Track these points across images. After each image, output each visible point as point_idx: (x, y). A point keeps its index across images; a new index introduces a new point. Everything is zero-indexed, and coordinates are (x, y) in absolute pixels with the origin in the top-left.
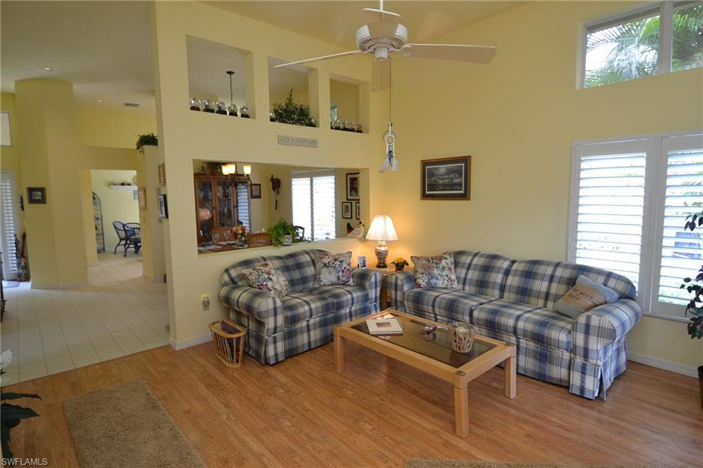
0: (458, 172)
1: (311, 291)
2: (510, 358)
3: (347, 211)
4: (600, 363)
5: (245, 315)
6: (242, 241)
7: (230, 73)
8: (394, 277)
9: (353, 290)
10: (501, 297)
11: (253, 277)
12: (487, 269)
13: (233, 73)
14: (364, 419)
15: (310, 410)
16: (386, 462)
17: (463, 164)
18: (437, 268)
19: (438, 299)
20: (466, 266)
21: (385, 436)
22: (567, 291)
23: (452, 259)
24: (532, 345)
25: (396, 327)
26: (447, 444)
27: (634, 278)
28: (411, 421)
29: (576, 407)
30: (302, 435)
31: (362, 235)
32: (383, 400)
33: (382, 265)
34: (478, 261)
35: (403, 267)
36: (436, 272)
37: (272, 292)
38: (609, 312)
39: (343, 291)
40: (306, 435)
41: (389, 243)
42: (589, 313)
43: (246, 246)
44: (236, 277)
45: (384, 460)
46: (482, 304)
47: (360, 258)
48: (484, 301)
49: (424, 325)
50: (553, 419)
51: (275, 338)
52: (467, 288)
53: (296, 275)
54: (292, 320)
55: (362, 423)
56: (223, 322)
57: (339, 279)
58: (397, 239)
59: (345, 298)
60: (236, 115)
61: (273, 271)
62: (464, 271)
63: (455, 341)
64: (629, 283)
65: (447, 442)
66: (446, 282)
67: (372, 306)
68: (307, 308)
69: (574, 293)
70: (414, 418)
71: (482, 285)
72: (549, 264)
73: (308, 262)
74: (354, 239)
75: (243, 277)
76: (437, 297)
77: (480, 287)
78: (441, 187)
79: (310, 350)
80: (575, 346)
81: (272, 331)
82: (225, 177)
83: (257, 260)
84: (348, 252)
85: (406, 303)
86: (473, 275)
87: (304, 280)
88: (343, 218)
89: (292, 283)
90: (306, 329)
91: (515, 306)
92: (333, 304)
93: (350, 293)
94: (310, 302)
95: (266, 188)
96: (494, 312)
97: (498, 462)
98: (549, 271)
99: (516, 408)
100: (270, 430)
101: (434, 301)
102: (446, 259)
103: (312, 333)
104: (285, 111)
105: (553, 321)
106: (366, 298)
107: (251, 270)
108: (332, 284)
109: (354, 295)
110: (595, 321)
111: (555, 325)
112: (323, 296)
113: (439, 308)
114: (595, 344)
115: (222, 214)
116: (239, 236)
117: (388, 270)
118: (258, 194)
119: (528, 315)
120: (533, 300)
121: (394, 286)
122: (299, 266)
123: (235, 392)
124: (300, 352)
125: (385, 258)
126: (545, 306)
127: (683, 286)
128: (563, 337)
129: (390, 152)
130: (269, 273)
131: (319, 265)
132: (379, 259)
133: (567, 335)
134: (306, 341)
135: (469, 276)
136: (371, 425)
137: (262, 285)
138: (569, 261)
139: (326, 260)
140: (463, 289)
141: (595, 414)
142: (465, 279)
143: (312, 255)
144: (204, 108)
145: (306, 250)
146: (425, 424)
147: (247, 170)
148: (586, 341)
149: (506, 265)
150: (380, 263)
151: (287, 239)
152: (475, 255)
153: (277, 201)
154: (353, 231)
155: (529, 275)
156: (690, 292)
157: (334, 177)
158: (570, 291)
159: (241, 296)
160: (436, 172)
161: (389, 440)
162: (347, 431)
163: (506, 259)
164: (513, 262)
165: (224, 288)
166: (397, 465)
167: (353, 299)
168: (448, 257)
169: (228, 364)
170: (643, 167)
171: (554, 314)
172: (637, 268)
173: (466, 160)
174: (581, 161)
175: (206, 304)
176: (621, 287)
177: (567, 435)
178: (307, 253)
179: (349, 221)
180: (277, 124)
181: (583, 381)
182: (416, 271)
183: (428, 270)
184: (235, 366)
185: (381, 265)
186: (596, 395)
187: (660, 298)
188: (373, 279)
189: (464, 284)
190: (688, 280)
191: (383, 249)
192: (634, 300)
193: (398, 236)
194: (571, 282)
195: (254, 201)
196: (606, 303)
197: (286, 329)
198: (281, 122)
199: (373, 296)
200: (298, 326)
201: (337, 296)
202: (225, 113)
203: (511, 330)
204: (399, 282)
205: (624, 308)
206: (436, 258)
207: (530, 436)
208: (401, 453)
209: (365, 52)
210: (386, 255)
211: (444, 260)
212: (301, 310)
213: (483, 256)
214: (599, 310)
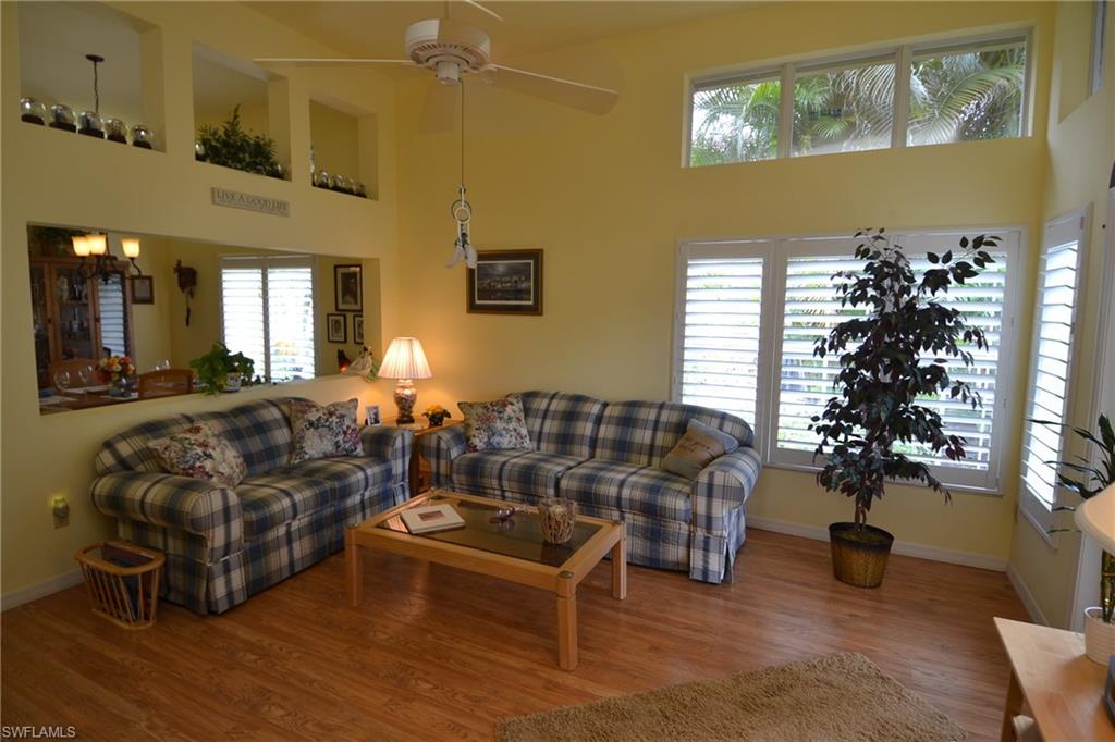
0: (524, 271)
1: (288, 472)
2: (619, 542)
3: (337, 330)
4: (726, 534)
5: (155, 527)
6: (121, 386)
7: (95, 59)
8: (434, 437)
9: (366, 464)
10: (592, 456)
11: (173, 454)
12: (570, 416)
13: (102, 60)
14: (415, 676)
15: (315, 681)
16: (466, 736)
17: (532, 262)
18: (501, 418)
19: (507, 467)
20: (541, 414)
21: (456, 694)
22: (676, 442)
23: (521, 404)
24: (640, 520)
25: (450, 516)
26: (550, 686)
27: (750, 419)
28: (490, 661)
29: (700, 596)
30: (309, 726)
31: (369, 370)
32: (440, 639)
33: (405, 419)
34: (556, 405)
35: (441, 420)
36: (499, 425)
37: (214, 479)
38: (732, 466)
39: (349, 466)
40: (319, 724)
41: (417, 381)
42: (709, 469)
43: (135, 395)
44: (130, 456)
45: (462, 733)
46: (570, 468)
47: (369, 409)
48: (571, 464)
49: (496, 509)
50: (679, 620)
51: (226, 563)
52: (543, 446)
53: (256, 444)
54: (259, 527)
55: (413, 682)
56: (106, 545)
57: (338, 447)
58: (430, 375)
59: (353, 479)
60: (125, 142)
61: (212, 441)
62: (538, 422)
63: (550, 527)
64: (746, 426)
65: (549, 682)
66: (513, 440)
67: (396, 486)
68: (286, 502)
69: (688, 444)
70: (494, 656)
71: (565, 441)
72: (650, 405)
73: (276, 420)
74: (355, 378)
75: (148, 455)
76: (504, 463)
77: (562, 443)
78: (499, 294)
79: (293, 575)
80: (695, 515)
81: (222, 552)
82: (80, 261)
83: (174, 422)
84: (352, 401)
85: (455, 477)
86: (551, 426)
87: (271, 453)
88: (329, 341)
89: (249, 459)
90: (285, 539)
91: (614, 467)
92: (333, 490)
93: (363, 470)
94: (291, 491)
95: (165, 286)
96: (590, 479)
97: (625, 694)
98: (652, 415)
99: (627, 612)
100: (246, 732)
101: (501, 469)
102: (512, 404)
103: (296, 546)
104: (226, 144)
105: (667, 484)
106: (388, 475)
107: (167, 441)
108: (326, 457)
109: (369, 472)
110: (719, 479)
111: (669, 489)
112: (314, 478)
113: (509, 480)
114: (721, 510)
115: (68, 334)
116: (116, 377)
117: (416, 426)
118: (148, 295)
119: (633, 478)
120: (634, 457)
121: (434, 452)
122: (261, 428)
123: (154, 674)
124: (274, 582)
125: (410, 407)
126: (649, 464)
127: (810, 427)
128: (680, 504)
129: (464, 235)
130: (204, 445)
131: (299, 425)
132: (402, 408)
133: (686, 501)
134: (285, 560)
135: (546, 429)
136: (428, 682)
137: (192, 467)
138: (674, 401)
139: (313, 416)
140: (538, 449)
141: (721, 602)
142: (540, 433)
143: (285, 408)
144: (52, 119)
145: (269, 398)
146: (512, 662)
147: (131, 249)
148: (709, 507)
149: (596, 409)
150: (403, 415)
151: (231, 381)
152: (553, 397)
153: (189, 311)
154: (354, 364)
155: (627, 422)
156: (819, 433)
157: (309, 270)
158: (681, 442)
159: (149, 492)
160: (490, 271)
161: (463, 700)
162: (390, 700)
163: (595, 401)
164: (605, 405)
165: (104, 479)
166: (483, 735)
167: (367, 478)
168: (515, 401)
169: (125, 626)
170: (759, 276)
171: (663, 475)
172: (752, 406)
173: (536, 255)
174: (687, 266)
175: (61, 516)
176: (738, 431)
177: (699, 637)
178: (273, 404)
179: (341, 347)
180: (207, 166)
181: (706, 562)
182: (467, 426)
183: (486, 422)
184: (142, 628)
185: (406, 417)
186: (722, 577)
187: (779, 443)
188: (398, 443)
189: (539, 441)
190: (816, 419)
191: (407, 392)
192: (752, 447)
193: (431, 370)
194: (681, 429)
195: (138, 310)
196: (725, 453)
197: (248, 543)
198: (218, 163)
199: (400, 470)
200: (271, 535)
201: (340, 476)
202: (99, 134)
203: (613, 501)
204: (443, 445)
205: (745, 458)
206: (497, 403)
207: (656, 649)
208: (487, 716)
209: (420, 66)
210: (413, 402)
211: (509, 406)
212: (276, 507)
213: (563, 397)
214: (721, 464)
